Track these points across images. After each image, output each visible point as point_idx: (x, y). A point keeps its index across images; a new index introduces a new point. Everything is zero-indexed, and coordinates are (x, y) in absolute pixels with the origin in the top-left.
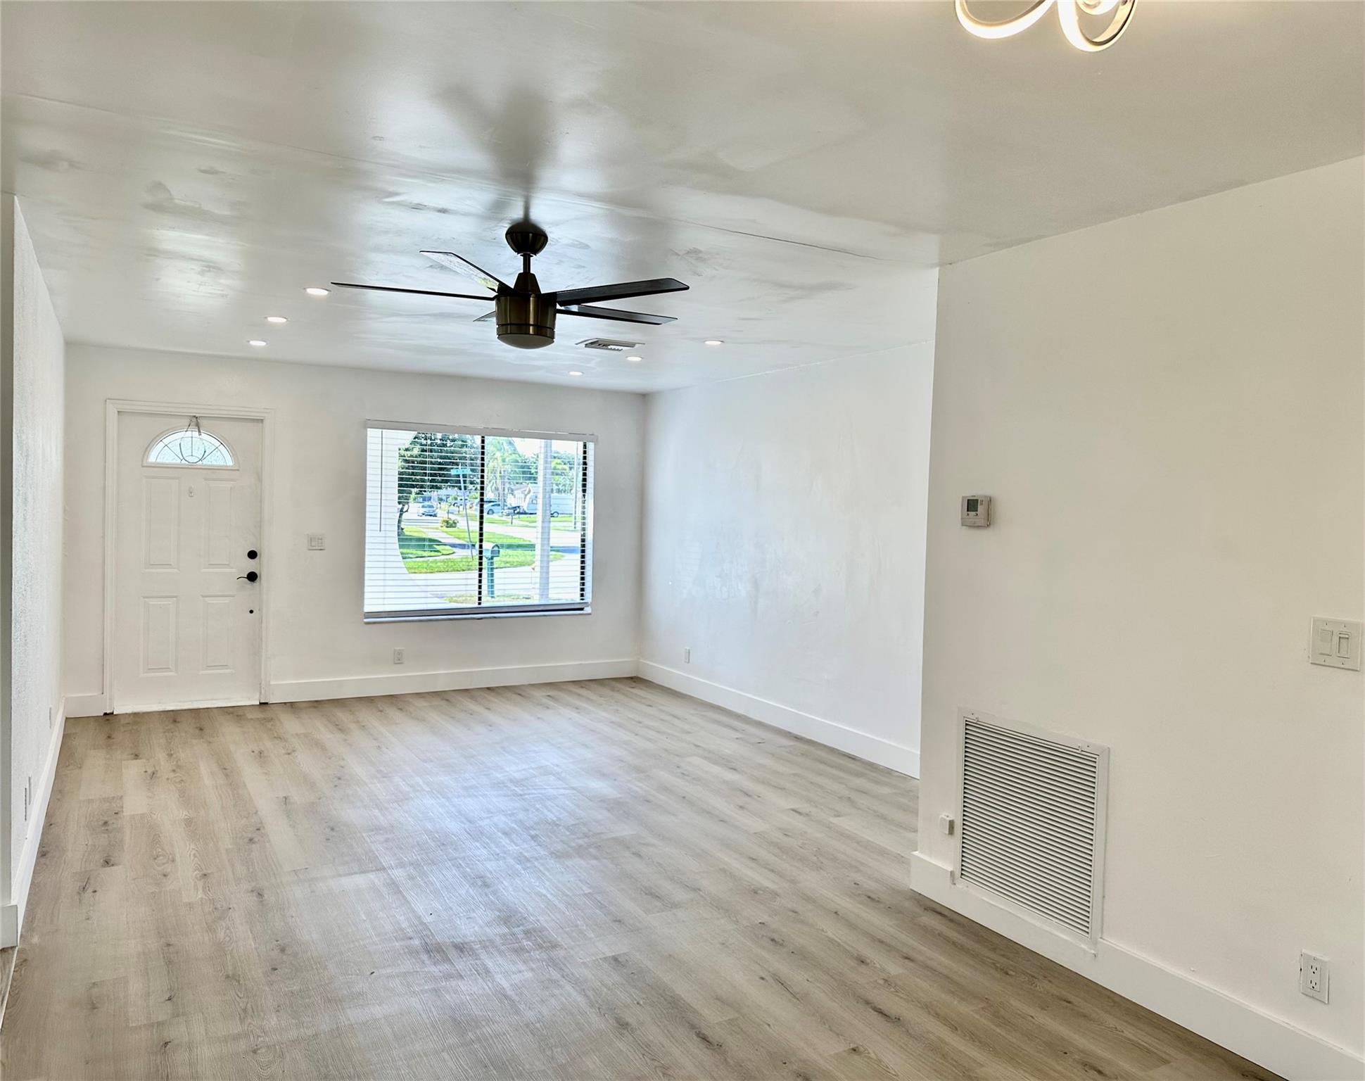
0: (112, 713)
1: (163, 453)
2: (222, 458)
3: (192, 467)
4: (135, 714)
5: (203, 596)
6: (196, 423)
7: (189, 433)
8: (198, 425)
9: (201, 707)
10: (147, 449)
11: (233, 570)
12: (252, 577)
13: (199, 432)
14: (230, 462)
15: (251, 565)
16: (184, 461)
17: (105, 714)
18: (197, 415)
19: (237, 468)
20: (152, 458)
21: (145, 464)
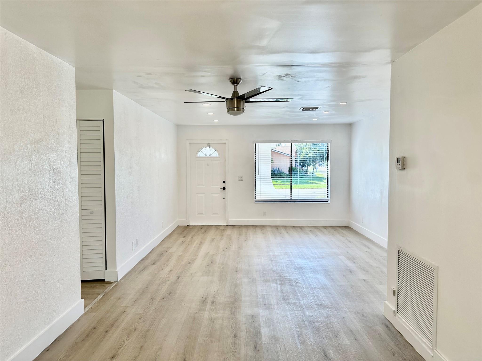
0: (189, 225)
1: (201, 154)
2: (215, 154)
3: (208, 157)
4: (194, 226)
5: (212, 194)
6: (209, 145)
7: (207, 148)
8: (209, 146)
9: (211, 225)
10: (197, 153)
11: (219, 186)
12: (224, 188)
13: (210, 147)
14: (218, 156)
15: (223, 185)
16: (206, 156)
17: (188, 225)
18: (209, 143)
19: (220, 157)
20: (198, 156)
21: (196, 157)
